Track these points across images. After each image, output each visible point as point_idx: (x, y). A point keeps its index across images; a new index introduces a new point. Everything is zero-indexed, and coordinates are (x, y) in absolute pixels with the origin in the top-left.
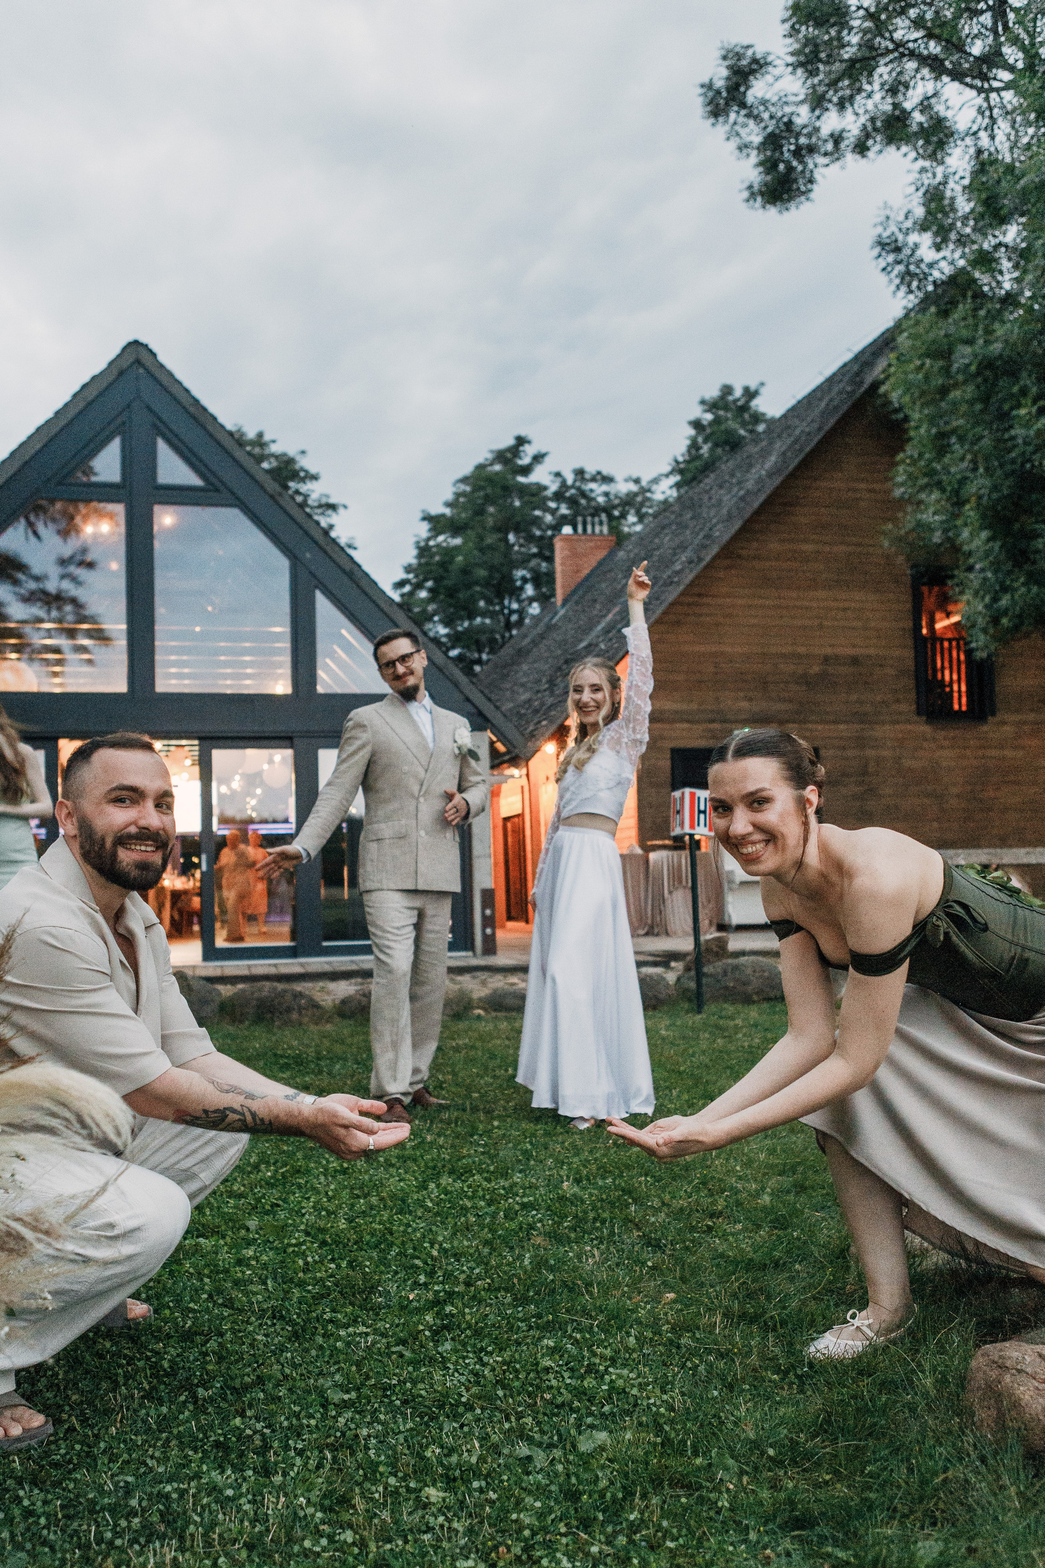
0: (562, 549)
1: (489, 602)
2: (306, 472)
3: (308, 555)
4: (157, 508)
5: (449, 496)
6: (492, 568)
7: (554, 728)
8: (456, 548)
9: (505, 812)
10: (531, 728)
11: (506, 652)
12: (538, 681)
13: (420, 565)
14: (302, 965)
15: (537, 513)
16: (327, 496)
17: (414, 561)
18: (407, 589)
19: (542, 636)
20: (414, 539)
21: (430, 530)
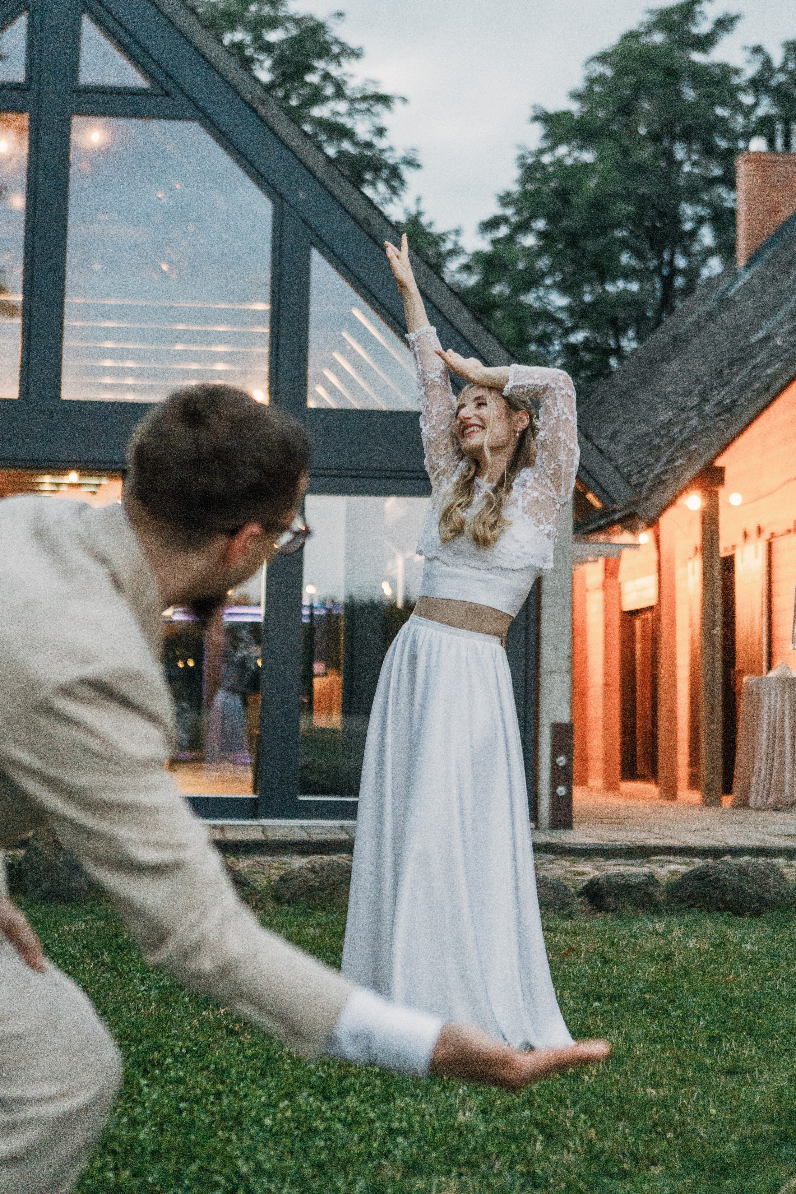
0: (749, 176)
1: (639, 255)
2: (342, 44)
3: (301, 195)
4: (77, 121)
5: (579, 83)
6: (642, 201)
7: (695, 469)
8: (584, 169)
9: (630, 603)
10: (658, 469)
11: (661, 336)
12: (687, 393)
13: (524, 193)
14: (263, 829)
15: (721, 112)
16: (375, 82)
17: (515, 188)
18: (503, 231)
19: (711, 317)
20: (518, 152)
21: (545, 137)
